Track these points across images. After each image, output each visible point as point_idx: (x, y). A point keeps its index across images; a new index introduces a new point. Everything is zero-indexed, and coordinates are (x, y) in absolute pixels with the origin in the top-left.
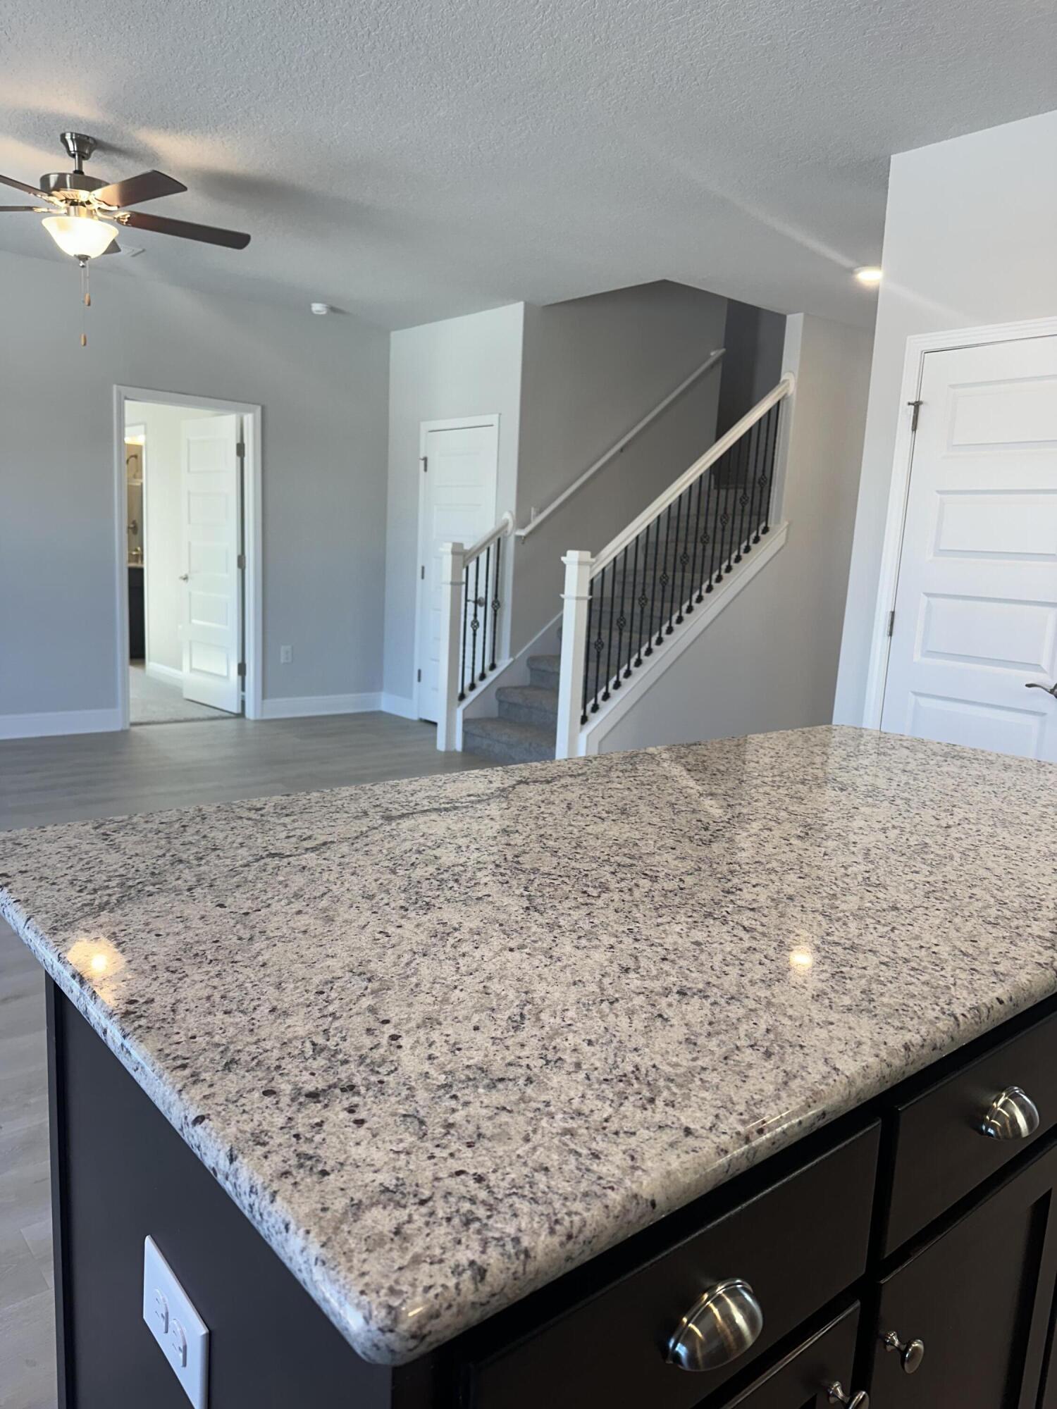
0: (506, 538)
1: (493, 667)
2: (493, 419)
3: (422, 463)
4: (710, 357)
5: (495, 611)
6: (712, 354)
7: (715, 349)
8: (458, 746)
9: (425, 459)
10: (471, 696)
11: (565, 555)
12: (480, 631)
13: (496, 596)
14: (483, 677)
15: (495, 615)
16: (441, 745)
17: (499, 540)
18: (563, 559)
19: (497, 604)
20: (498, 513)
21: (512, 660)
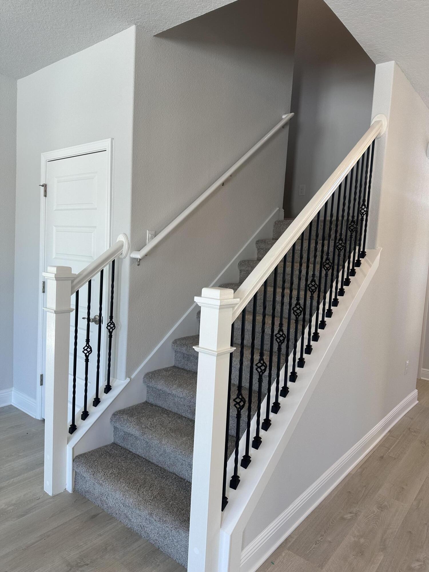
0: (121, 260)
1: (108, 389)
2: (106, 144)
3: (42, 189)
4: (281, 119)
5: (111, 333)
6: (284, 117)
7: (285, 114)
8: (69, 486)
9: (45, 186)
10: (84, 426)
11: (199, 294)
12: (93, 357)
13: (111, 317)
14: (97, 402)
15: (110, 337)
16: (48, 487)
17: (113, 262)
18: (197, 299)
19: (112, 326)
20: (112, 235)
21: (128, 380)
